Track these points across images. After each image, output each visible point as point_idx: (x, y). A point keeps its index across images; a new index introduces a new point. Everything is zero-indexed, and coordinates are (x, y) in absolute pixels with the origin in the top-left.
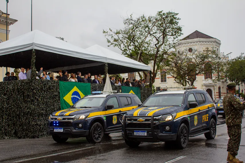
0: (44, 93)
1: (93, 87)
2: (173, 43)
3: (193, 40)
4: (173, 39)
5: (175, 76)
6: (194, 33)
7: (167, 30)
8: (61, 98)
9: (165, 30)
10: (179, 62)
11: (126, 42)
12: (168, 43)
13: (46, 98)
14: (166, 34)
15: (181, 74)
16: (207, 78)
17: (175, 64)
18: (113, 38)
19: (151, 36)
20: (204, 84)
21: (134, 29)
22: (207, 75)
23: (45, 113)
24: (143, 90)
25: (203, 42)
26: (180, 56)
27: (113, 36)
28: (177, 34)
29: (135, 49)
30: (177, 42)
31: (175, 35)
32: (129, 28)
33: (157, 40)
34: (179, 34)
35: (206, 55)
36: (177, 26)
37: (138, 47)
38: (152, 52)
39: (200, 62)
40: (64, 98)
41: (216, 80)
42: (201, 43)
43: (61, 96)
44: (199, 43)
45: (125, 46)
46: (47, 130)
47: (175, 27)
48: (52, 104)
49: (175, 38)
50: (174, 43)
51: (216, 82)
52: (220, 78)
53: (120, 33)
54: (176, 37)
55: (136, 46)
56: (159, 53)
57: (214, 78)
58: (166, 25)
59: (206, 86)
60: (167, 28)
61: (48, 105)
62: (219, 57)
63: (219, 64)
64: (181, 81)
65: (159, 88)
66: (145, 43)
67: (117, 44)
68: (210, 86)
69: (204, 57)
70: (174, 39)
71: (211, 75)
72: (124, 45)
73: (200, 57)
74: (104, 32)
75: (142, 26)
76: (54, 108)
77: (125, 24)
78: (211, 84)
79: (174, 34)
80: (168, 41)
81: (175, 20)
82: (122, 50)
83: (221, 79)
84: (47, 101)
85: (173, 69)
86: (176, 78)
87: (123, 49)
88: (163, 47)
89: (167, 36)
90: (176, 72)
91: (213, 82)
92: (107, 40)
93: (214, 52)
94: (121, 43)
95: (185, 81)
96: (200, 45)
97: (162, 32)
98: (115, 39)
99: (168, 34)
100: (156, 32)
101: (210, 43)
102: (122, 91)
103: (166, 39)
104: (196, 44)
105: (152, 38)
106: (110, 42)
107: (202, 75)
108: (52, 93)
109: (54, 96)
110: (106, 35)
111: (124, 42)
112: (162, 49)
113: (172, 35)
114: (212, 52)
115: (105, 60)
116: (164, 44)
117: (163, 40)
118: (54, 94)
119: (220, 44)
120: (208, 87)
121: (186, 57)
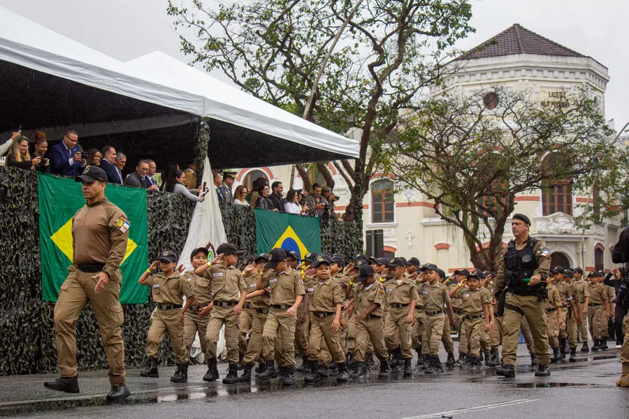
1: (155, 203)
2: (435, 63)
3: (503, 60)
4: (436, 49)
5: (437, 192)
6: (506, 32)
7: (416, 13)
8: (44, 235)
9: (406, 11)
10: (454, 139)
11: (255, 54)
12: (416, 62)
14: (407, 28)
15: (460, 185)
16: (552, 211)
17: (437, 148)
18: (205, 35)
19: (354, 33)
20: (540, 233)
21: (288, 6)
22: (553, 200)
24: (329, 229)
25: (540, 69)
26: (456, 118)
27: (206, 27)
28: (451, 31)
29: (290, 82)
30: (449, 59)
31: (445, 32)
33: (378, 49)
34: (460, 31)
37: (301, 74)
38: (355, 96)
40: (53, 237)
41: (588, 219)
42: (535, 72)
43: (41, 230)
44: (523, 71)
45: (253, 68)
47: (447, 1)
48: (11, 258)
49: (445, 45)
50: (438, 67)
51: (588, 227)
52: (602, 210)
53: (235, 19)
54: (446, 43)
55: (294, 70)
56: (380, 99)
57: (577, 212)
59: (548, 241)
60: (418, 6)
62: (605, 128)
63: (602, 157)
64: (457, 214)
65: (376, 236)
66: (332, 58)
67: (221, 58)
68: (564, 243)
69: (550, 125)
70: (439, 47)
71: (569, 200)
72: (248, 62)
73: (532, 123)
74: (172, 10)
76: (18, 271)
78: (566, 233)
79: (441, 28)
80: (415, 54)
82: (238, 83)
83: (605, 215)
85: (427, 168)
86: (438, 200)
87: (243, 81)
88: (397, 77)
89: (414, 35)
90: (440, 179)
91: (576, 227)
92: (183, 41)
93: (588, 105)
94: (234, 56)
95: (474, 214)
96: (527, 81)
97: (394, 20)
98: (213, 40)
99: (419, 27)
100: (374, 18)
101: (567, 74)
102: (255, 228)
103: (408, 47)
104: (513, 77)
105: (359, 42)
106: (193, 50)
107: (536, 199)
108: (11, 216)
109: (18, 229)
110: (177, 23)
111: (246, 54)
112: (393, 87)
113: (432, 31)
114: (578, 105)
115: (202, 108)
116: (401, 66)
117: (399, 51)
118: (17, 220)
119: (607, 78)
120: (557, 244)
121: (477, 122)
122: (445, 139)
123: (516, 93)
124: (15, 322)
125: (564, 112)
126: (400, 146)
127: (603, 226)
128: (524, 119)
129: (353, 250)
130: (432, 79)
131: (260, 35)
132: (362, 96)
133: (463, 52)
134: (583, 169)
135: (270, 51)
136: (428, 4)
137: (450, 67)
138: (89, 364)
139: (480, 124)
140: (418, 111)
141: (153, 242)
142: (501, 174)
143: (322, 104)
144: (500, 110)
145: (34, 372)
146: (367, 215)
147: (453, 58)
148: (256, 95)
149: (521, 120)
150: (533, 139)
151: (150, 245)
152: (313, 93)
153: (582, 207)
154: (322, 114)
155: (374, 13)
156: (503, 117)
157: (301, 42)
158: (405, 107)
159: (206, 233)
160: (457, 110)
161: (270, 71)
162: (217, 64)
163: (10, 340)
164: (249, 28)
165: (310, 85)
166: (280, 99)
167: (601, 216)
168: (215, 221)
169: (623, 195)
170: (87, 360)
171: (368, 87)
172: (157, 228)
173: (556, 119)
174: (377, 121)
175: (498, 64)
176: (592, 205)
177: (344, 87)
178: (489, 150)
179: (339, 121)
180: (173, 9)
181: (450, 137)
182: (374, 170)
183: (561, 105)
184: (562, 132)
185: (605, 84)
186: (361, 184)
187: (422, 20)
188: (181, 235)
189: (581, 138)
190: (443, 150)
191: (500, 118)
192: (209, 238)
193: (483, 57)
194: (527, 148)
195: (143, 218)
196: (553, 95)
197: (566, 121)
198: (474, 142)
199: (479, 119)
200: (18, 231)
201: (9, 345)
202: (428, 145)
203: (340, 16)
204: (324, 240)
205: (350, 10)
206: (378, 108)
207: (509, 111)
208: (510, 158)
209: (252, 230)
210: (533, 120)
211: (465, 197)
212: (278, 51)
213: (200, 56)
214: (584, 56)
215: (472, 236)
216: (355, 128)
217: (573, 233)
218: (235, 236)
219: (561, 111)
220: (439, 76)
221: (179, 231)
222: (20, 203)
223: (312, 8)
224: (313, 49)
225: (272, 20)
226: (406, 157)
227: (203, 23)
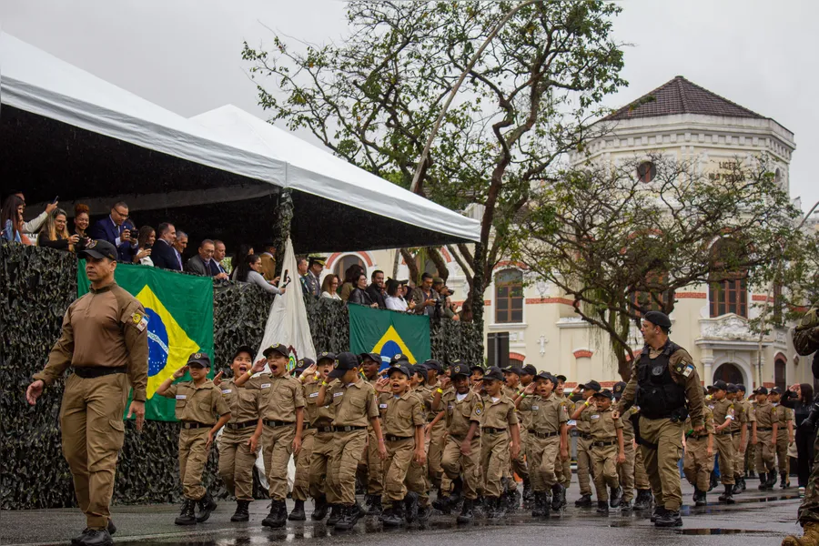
0: (11, 303)
1: (223, 295)
2: (577, 124)
3: (662, 121)
4: (578, 107)
5: (578, 286)
6: (665, 86)
7: (554, 61)
9: (541, 59)
10: (599, 220)
11: (351, 110)
12: (553, 122)
13: (17, 330)
14: (543, 80)
15: (607, 277)
16: (722, 312)
17: (578, 231)
18: (289, 85)
19: (476, 84)
20: (706, 339)
21: (394, 50)
22: (722, 297)
23: (11, 399)
24: (441, 330)
25: (708, 133)
26: (603, 193)
27: (290, 75)
28: (597, 84)
29: (395, 145)
30: (595, 119)
31: (590, 85)
32: (371, 41)
33: (505, 105)
34: (608, 84)
35: (728, 195)
36: (602, 42)
37: (409, 135)
38: (477, 165)
39: (699, 225)
41: (766, 322)
42: (702, 137)
44: (688, 136)
45: (349, 127)
46: (13, 480)
47: (594, 46)
49: (589, 102)
50: (581, 128)
51: (766, 332)
52: (785, 311)
53: (326, 65)
54: (591, 99)
55: (399, 130)
56: (508, 168)
57: (754, 313)
58: (549, 34)
59: (717, 349)
60: (556, 52)
61: (24, 361)
62: (790, 208)
63: (786, 245)
64: (602, 313)
65: (499, 340)
66: (447, 116)
67: (309, 115)
68: (737, 352)
69: (720, 204)
70: (583, 104)
71: (744, 298)
72: (343, 119)
73: (698, 201)
75: (435, 34)
77: (351, 19)
78: (738, 339)
79: (584, 80)
80: (552, 112)
81: (594, 14)
82: (330, 145)
83: (788, 318)
84: (22, 346)
85: (565, 256)
86: (578, 296)
87: (336, 143)
88: (530, 140)
89: (551, 89)
90: (581, 269)
91: (751, 332)
92: (262, 93)
93: (768, 179)
94: (325, 112)
95: (623, 313)
96: (692, 148)
97: (526, 70)
98: (298, 92)
99: (557, 79)
100: (501, 67)
101: (742, 140)
102: (348, 328)
103: (543, 104)
104: (675, 142)
105: (481, 96)
106: (274, 104)
107: (701, 296)
108: (43, 309)
109: (52, 324)
110: (254, 70)
111: (340, 110)
112: (523, 153)
113: (574, 84)
114: (755, 179)
115: (284, 177)
116: (534, 127)
117: (532, 108)
118: (51, 314)
119: (793, 146)
120: (727, 353)
121: (629, 198)
122: (588, 219)
123: (677, 162)
124: (46, 442)
125: (739, 188)
126: (531, 227)
127: (786, 331)
128: (688, 196)
129: (471, 358)
130: (573, 144)
131: (358, 86)
132: (484, 164)
133: (611, 110)
134: (761, 260)
135: (371, 105)
136: (568, 50)
137: (595, 129)
138: (138, 497)
139: (632, 201)
140: (555, 183)
141: (220, 343)
142: (659, 264)
143: (434, 173)
144: (658, 184)
145: (69, 505)
146: (489, 314)
147: (600, 117)
148: (352, 161)
149: (684, 196)
150: (699, 220)
151: (216, 347)
152: (423, 160)
153: (760, 307)
154: (434, 186)
155: (501, 61)
156: (661, 193)
157: (409, 95)
158: (539, 178)
159: (286, 334)
160: (604, 184)
161: (370, 131)
162: (304, 121)
163: (39, 464)
164: (344, 77)
165: (420, 150)
166: (381, 166)
167: (783, 318)
168: (298, 318)
169: (811, 293)
170: (135, 491)
171: (492, 153)
172: (224, 327)
173: (728, 196)
174: (503, 195)
175: (655, 126)
176: (771, 304)
177: (462, 153)
178: (644, 234)
179: (455, 195)
180: (250, 53)
181: (595, 217)
182: (498, 257)
183: (734, 179)
184: (736, 212)
185: (790, 153)
186: (482, 274)
187: (561, 70)
188: (255, 335)
189: (759, 220)
190: (585, 233)
191: (658, 194)
192: (289, 340)
193: (637, 117)
194: (691, 231)
195: (208, 315)
196: (724, 166)
197: (740, 199)
198: (624, 223)
199: (632, 195)
200: (52, 327)
201: (38, 471)
202: (566, 227)
203: (459, 63)
204: (434, 344)
205: (471, 56)
206: (504, 179)
207: (669, 185)
208: (671, 244)
209: (345, 330)
210: (699, 197)
211: (612, 293)
212: (380, 107)
213: (282, 111)
214: (764, 118)
215: (620, 341)
216: (475, 204)
217: (748, 339)
218: (322, 337)
219: (734, 187)
220: (581, 140)
221: (253, 331)
222: (55, 292)
223: (423, 53)
224: (424, 105)
225: (374, 67)
226: (540, 242)
227: (286, 70)
